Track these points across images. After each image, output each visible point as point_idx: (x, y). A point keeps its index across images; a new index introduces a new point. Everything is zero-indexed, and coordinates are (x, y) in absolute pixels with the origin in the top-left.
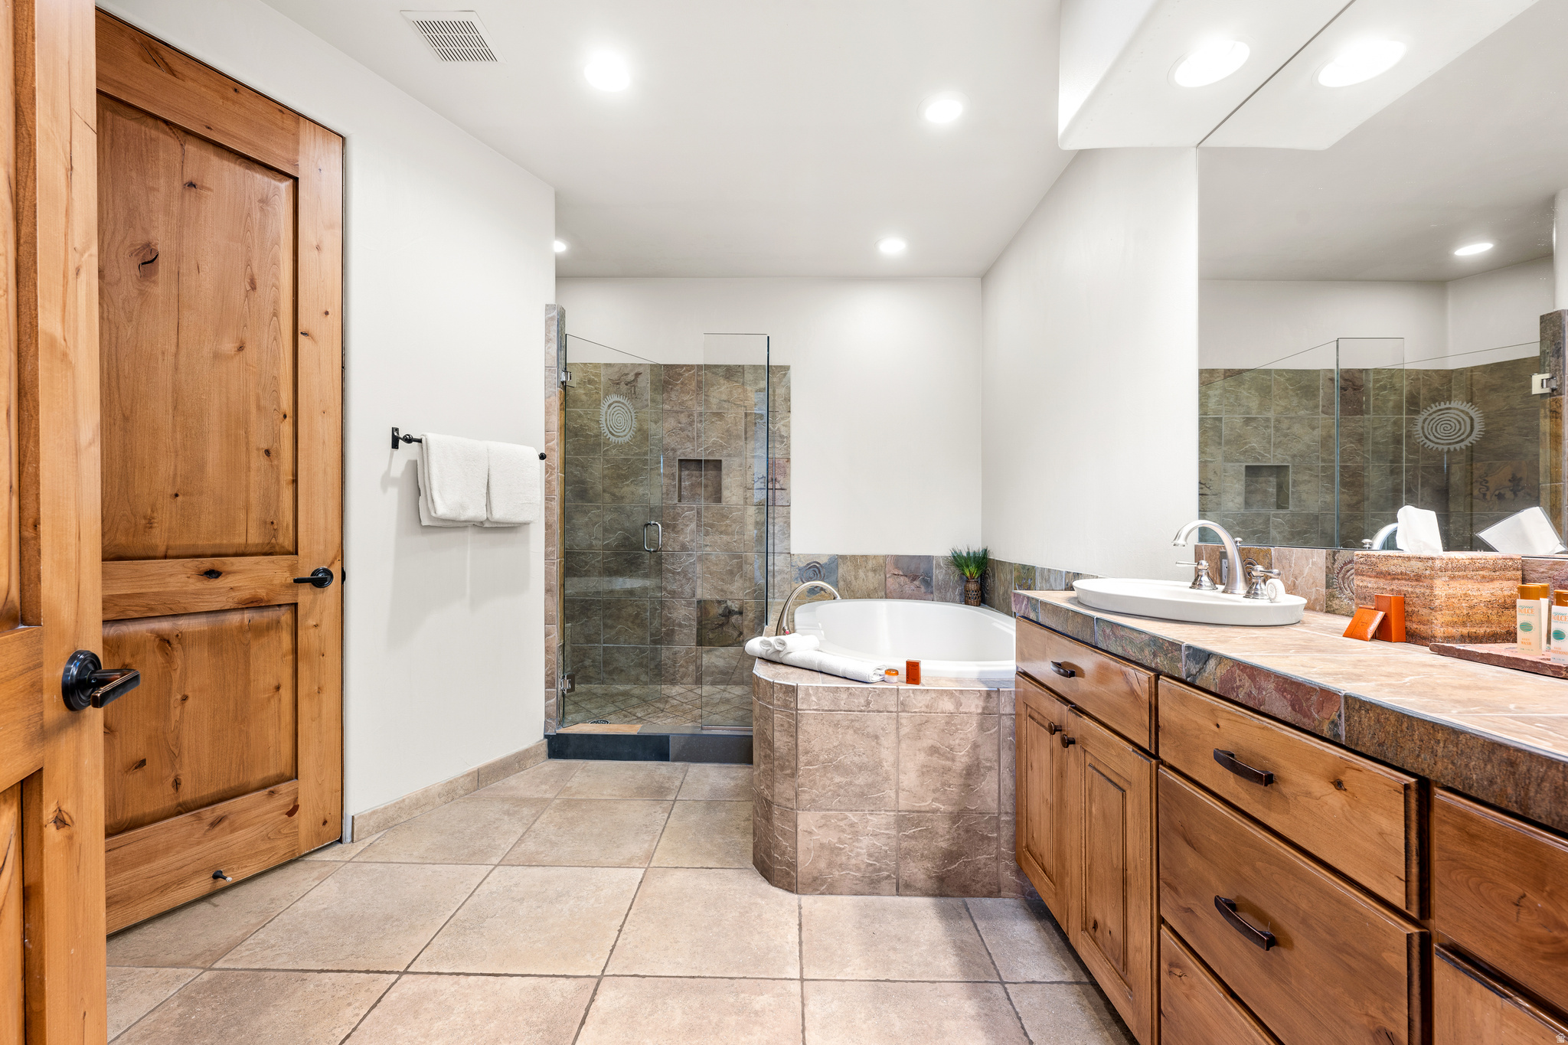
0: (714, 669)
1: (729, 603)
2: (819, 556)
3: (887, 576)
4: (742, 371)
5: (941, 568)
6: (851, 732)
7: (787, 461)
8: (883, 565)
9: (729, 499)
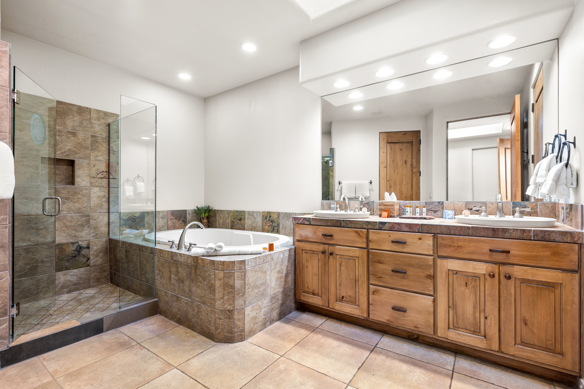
0: (70, 283)
1: (80, 243)
2: (135, 213)
3: (168, 220)
4: (89, 111)
5: (190, 214)
6: (260, 272)
7: (117, 164)
8: (166, 215)
9: (80, 183)
